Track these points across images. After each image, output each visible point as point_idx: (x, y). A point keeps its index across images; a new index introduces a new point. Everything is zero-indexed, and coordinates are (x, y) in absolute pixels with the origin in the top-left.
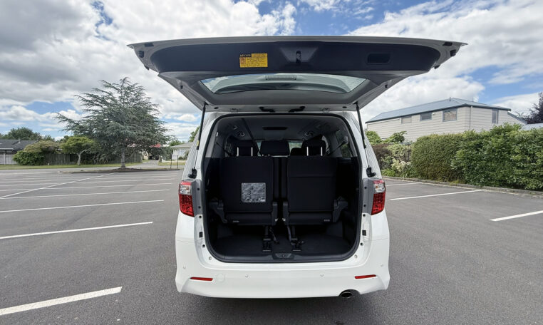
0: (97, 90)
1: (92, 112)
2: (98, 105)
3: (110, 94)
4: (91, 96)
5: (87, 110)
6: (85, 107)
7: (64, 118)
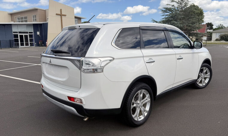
0: (168, 4)
1: (165, 16)
2: (167, 12)
3: (173, 6)
4: (165, 8)
5: (163, 15)
6: (162, 14)
7: (154, 21)
